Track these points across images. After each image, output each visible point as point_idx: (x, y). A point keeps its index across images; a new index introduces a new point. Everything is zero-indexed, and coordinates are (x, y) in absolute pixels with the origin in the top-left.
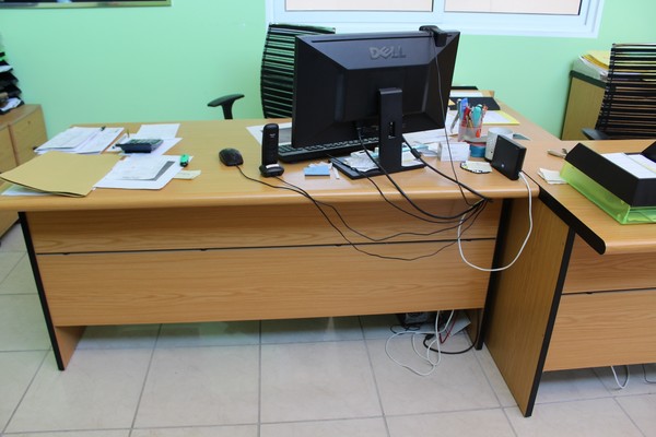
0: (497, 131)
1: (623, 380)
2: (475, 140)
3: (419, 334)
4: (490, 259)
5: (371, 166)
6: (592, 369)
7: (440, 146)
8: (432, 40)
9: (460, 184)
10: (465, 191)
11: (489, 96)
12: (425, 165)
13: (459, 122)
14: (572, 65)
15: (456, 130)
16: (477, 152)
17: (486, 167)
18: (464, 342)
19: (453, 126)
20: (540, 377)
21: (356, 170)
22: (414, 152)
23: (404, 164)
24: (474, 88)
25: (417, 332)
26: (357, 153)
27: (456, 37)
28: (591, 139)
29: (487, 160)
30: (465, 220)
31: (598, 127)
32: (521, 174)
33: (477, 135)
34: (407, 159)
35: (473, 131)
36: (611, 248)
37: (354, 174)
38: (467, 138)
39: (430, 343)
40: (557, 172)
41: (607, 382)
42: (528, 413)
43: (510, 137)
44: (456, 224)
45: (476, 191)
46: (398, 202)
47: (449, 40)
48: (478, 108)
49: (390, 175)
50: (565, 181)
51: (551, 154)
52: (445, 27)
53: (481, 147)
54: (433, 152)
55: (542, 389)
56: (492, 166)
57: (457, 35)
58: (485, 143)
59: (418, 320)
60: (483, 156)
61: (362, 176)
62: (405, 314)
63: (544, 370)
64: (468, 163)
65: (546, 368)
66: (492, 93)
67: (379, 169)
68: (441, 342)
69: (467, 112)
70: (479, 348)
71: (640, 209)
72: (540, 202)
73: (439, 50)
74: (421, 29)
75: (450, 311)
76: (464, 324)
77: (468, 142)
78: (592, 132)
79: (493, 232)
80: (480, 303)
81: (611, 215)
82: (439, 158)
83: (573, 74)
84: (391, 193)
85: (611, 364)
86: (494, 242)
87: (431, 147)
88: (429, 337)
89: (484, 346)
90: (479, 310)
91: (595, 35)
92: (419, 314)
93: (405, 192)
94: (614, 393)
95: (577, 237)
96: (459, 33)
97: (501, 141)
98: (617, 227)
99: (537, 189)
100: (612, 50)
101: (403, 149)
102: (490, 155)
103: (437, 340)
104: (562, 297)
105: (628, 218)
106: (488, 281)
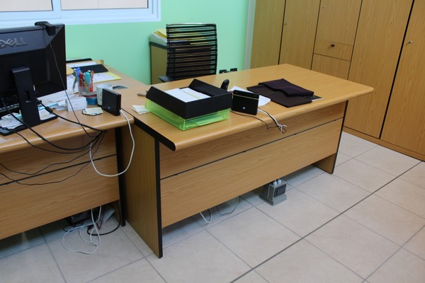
0: (102, 87)
1: (209, 218)
2: (90, 94)
3: (83, 228)
4: (116, 168)
5: (17, 124)
6: (191, 217)
7: (66, 102)
8: (45, 31)
9: (82, 125)
10: (86, 129)
11: (100, 63)
12: (57, 117)
13: (77, 84)
14: (150, 39)
15: (77, 89)
16: (92, 102)
17: (99, 110)
18: (114, 224)
19: (74, 87)
20: (161, 232)
21: (6, 129)
22: (47, 109)
23: (42, 119)
24: (90, 60)
25: (82, 227)
26: (6, 117)
27: (62, 28)
28: (164, 82)
29: (99, 106)
30: (92, 147)
31: (168, 74)
32: (121, 111)
33: (91, 90)
34: (43, 114)
35: (87, 88)
36: (178, 146)
37: (5, 132)
38: (84, 93)
39: (91, 232)
40: (143, 106)
41: (201, 222)
42: (160, 255)
43: (110, 89)
44: (87, 151)
45: (94, 127)
46: (41, 145)
47: (57, 31)
48: (88, 73)
49: (32, 128)
50: (148, 111)
51: (139, 95)
52: (53, 21)
53: (94, 98)
54: (63, 107)
55: (164, 239)
56: (103, 109)
57: (63, 27)
58: (96, 95)
59: (81, 218)
60: (96, 104)
61: (11, 132)
62: (70, 217)
63: (163, 227)
64: (87, 110)
65: (163, 226)
66: (102, 61)
67: (24, 125)
68: (99, 228)
69: (81, 76)
70: (124, 225)
71: (192, 120)
72: (136, 127)
73: (51, 38)
74: (36, 24)
75: (99, 208)
76: (111, 213)
77: (85, 96)
78: (164, 78)
79: (114, 151)
80: (116, 197)
81: (176, 126)
82: (67, 110)
83: (151, 44)
84: (35, 140)
85: (200, 212)
86: (115, 157)
87: (60, 104)
88: (90, 227)
89: (127, 223)
90: (117, 201)
91: (159, 20)
92: (80, 214)
93: (45, 138)
94: (206, 227)
95: (161, 144)
96: (64, 26)
97: (105, 93)
98: (181, 132)
99: (132, 119)
100: (167, 28)
101: (40, 108)
102: (100, 103)
103: (95, 228)
104: (161, 181)
105: (185, 126)
106: (118, 182)
